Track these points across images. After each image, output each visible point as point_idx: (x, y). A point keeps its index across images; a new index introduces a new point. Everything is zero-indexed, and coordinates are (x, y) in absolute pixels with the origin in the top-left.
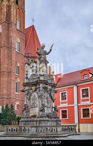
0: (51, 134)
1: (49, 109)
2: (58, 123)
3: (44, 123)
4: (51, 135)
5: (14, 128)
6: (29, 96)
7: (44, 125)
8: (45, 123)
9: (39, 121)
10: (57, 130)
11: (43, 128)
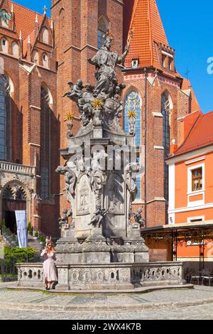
0: (105, 285)
1: (121, 220)
2: (141, 257)
3: (98, 256)
4: (104, 288)
5: (35, 268)
6: (73, 184)
7: (96, 261)
8: (100, 256)
9: (85, 252)
10: (118, 274)
11: (86, 269)
